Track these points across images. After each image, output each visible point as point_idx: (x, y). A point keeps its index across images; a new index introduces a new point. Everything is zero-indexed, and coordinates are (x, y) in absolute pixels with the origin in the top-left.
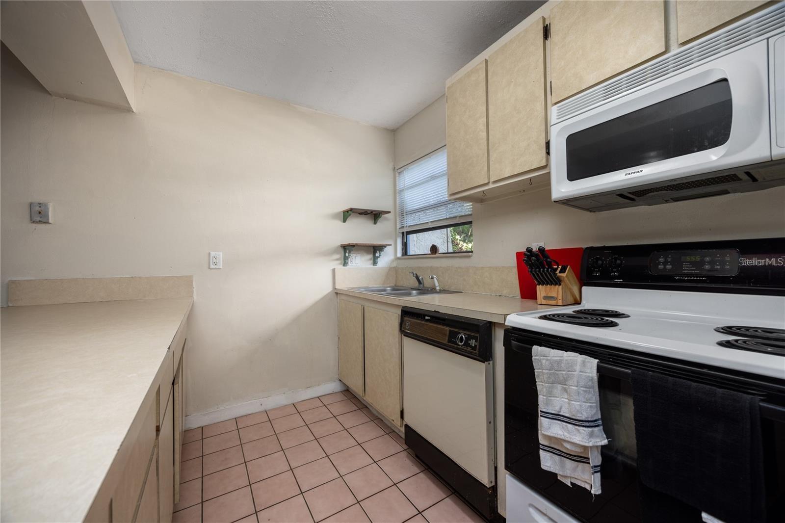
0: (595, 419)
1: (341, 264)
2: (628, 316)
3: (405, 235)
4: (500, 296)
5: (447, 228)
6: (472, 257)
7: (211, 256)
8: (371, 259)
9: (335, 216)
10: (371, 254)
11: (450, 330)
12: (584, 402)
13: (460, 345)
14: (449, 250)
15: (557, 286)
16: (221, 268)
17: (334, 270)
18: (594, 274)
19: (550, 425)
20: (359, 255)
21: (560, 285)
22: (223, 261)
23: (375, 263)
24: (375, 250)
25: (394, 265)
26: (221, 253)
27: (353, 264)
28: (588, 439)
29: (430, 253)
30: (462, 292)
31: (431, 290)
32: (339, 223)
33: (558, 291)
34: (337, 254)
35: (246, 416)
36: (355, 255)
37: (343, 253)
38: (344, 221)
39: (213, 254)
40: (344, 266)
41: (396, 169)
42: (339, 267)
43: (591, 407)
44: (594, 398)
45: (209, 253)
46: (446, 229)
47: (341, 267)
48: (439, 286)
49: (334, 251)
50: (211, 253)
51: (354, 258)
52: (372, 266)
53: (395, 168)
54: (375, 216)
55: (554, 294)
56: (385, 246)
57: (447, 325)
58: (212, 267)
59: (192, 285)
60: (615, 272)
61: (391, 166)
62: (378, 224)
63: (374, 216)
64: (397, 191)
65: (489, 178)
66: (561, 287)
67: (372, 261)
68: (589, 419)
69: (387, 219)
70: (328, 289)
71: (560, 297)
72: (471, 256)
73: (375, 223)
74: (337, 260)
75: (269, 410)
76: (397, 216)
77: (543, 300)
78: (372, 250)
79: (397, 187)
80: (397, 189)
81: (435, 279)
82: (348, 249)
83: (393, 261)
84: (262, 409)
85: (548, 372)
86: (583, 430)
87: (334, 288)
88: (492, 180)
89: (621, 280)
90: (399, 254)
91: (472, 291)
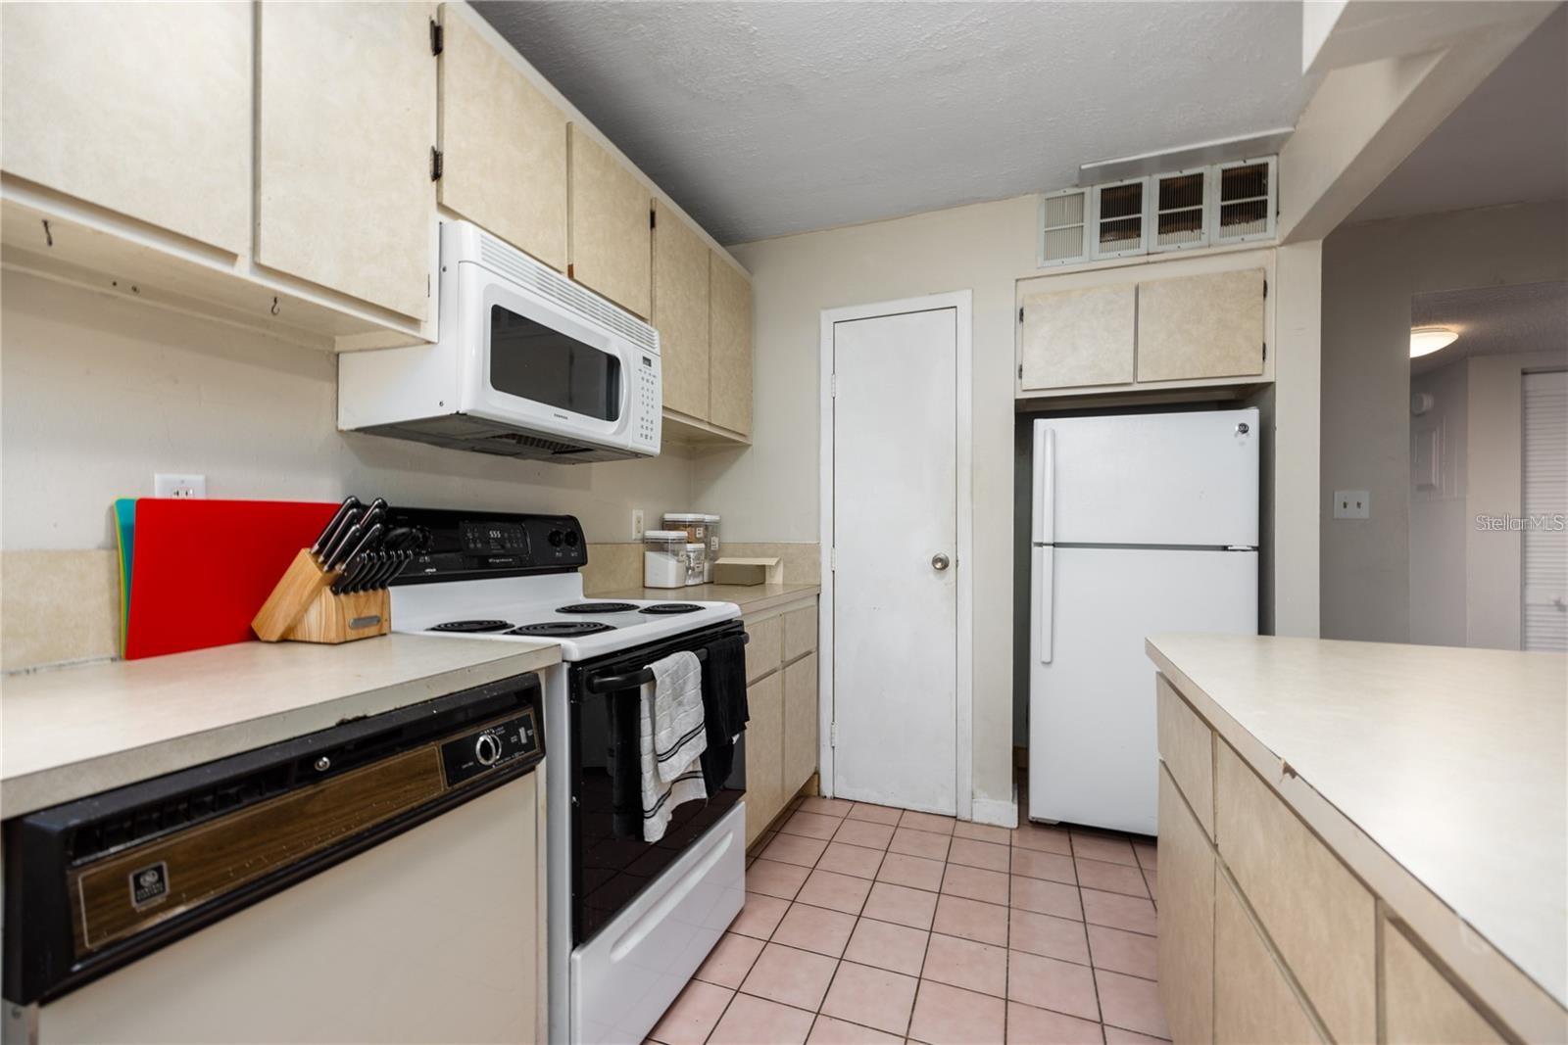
11: (441, 748)
13: (490, 767)
55: (375, 611)
57: (424, 739)
71: (386, 614)
77: (349, 631)
89: (435, 570)
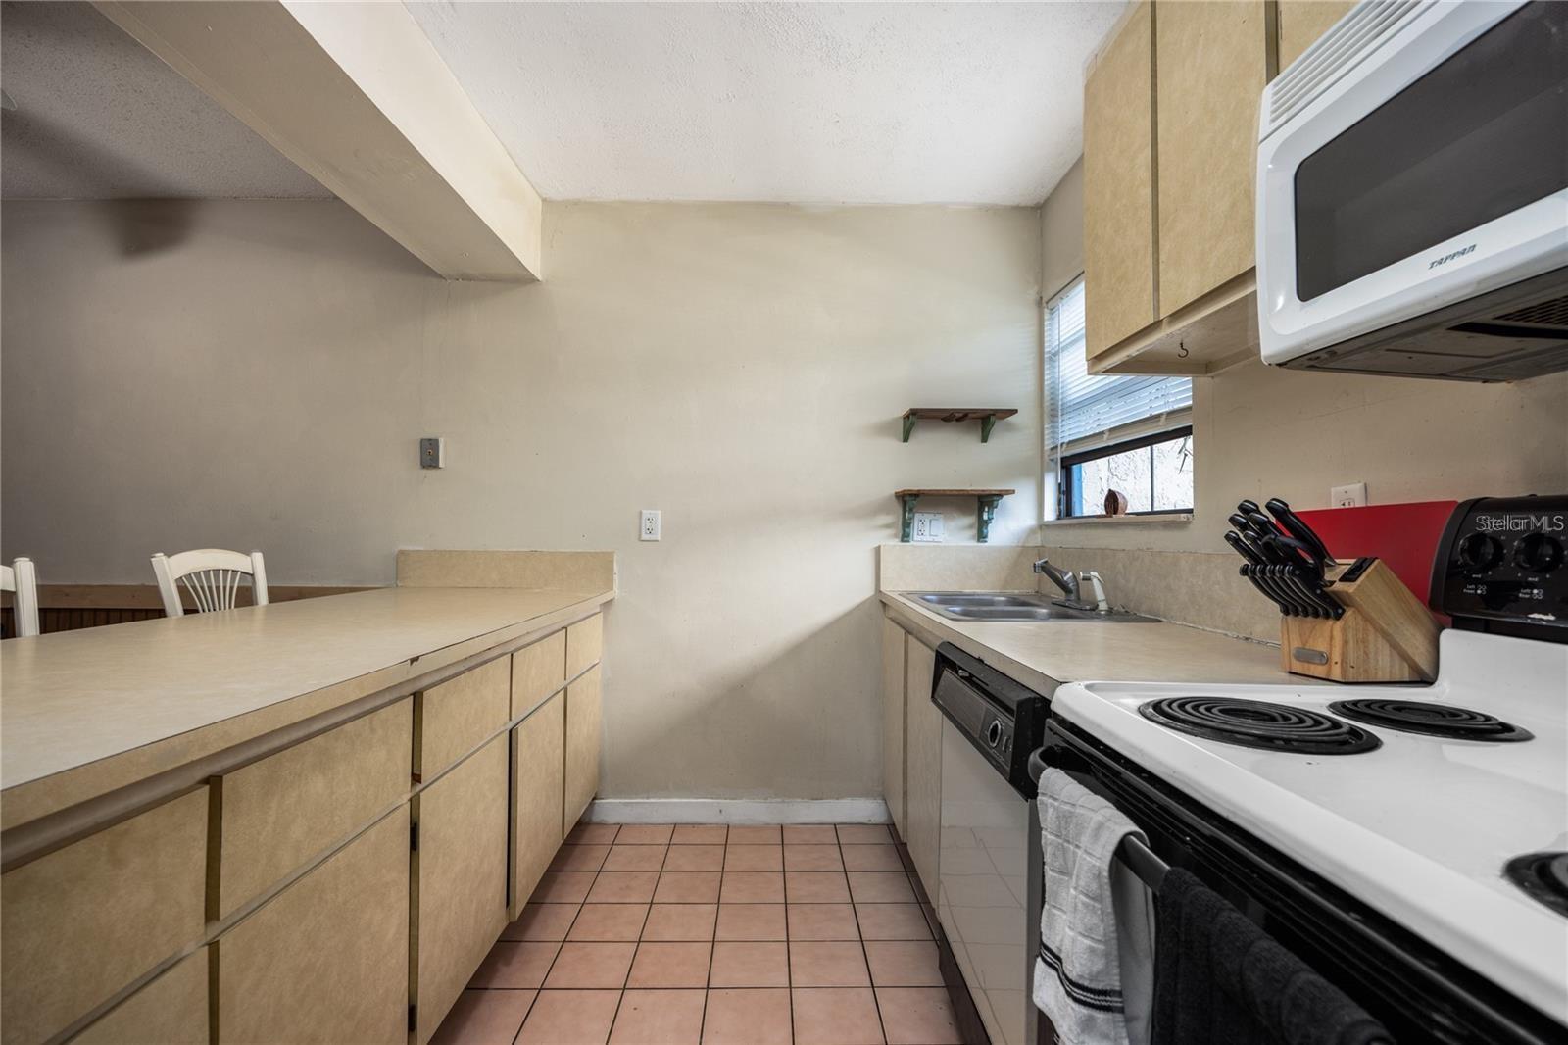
0: (1100, 986)
1: (895, 536)
2: (1526, 737)
3: (1068, 464)
4: (1247, 639)
5: (1151, 444)
6: (1191, 526)
7: (644, 517)
8: (971, 527)
9: (883, 429)
10: (971, 514)
11: (987, 709)
12: (1080, 934)
13: (991, 748)
14: (1156, 505)
15: (1330, 622)
16: (659, 539)
17: (878, 550)
18: (1469, 590)
19: (1044, 978)
20: (942, 515)
21: (1338, 617)
22: (662, 527)
23: (981, 536)
24: (980, 504)
25: (1037, 541)
26: (659, 512)
27: (927, 538)
28: (1079, 1035)
29: (1104, 512)
30: (1160, 621)
31: (1091, 610)
32: (893, 445)
33: (1331, 638)
34: (888, 513)
35: (693, 825)
36: (931, 516)
37: (900, 511)
38: (906, 439)
39: (646, 513)
40: (902, 541)
41: (1045, 299)
42: (890, 542)
43: (1092, 950)
44: (1101, 929)
45: (641, 513)
46: (1149, 448)
47: (896, 542)
48: (1107, 600)
49: (880, 508)
50: (644, 511)
51: (927, 523)
52: (974, 543)
53: (1041, 298)
54: (983, 421)
55: (1321, 646)
56: (1000, 495)
58: (645, 537)
59: (612, 569)
60: (1532, 586)
61: (1032, 294)
62: (993, 442)
63: (982, 423)
64: (1046, 356)
65: (1157, 308)
66: (1339, 623)
67: (974, 532)
68: (1086, 984)
69: (1011, 428)
70: (866, 592)
71: (1336, 657)
72: (1190, 522)
73: (984, 440)
74: (887, 527)
75: (735, 827)
76: (1045, 416)
77: (1293, 661)
78: (976, 506)
79: (1046, 345)
80: (1046, 350)
81: (1095, 581)
82: (912, 502)
83: (1032, 532)
84: (721, 819)
85: (1053, 841)
86: (1072, 1008)
87: (878, 590)
88: (1164, 313)
89: (1552, 617)
90: (1050, 514)
91: (1185, 619)
